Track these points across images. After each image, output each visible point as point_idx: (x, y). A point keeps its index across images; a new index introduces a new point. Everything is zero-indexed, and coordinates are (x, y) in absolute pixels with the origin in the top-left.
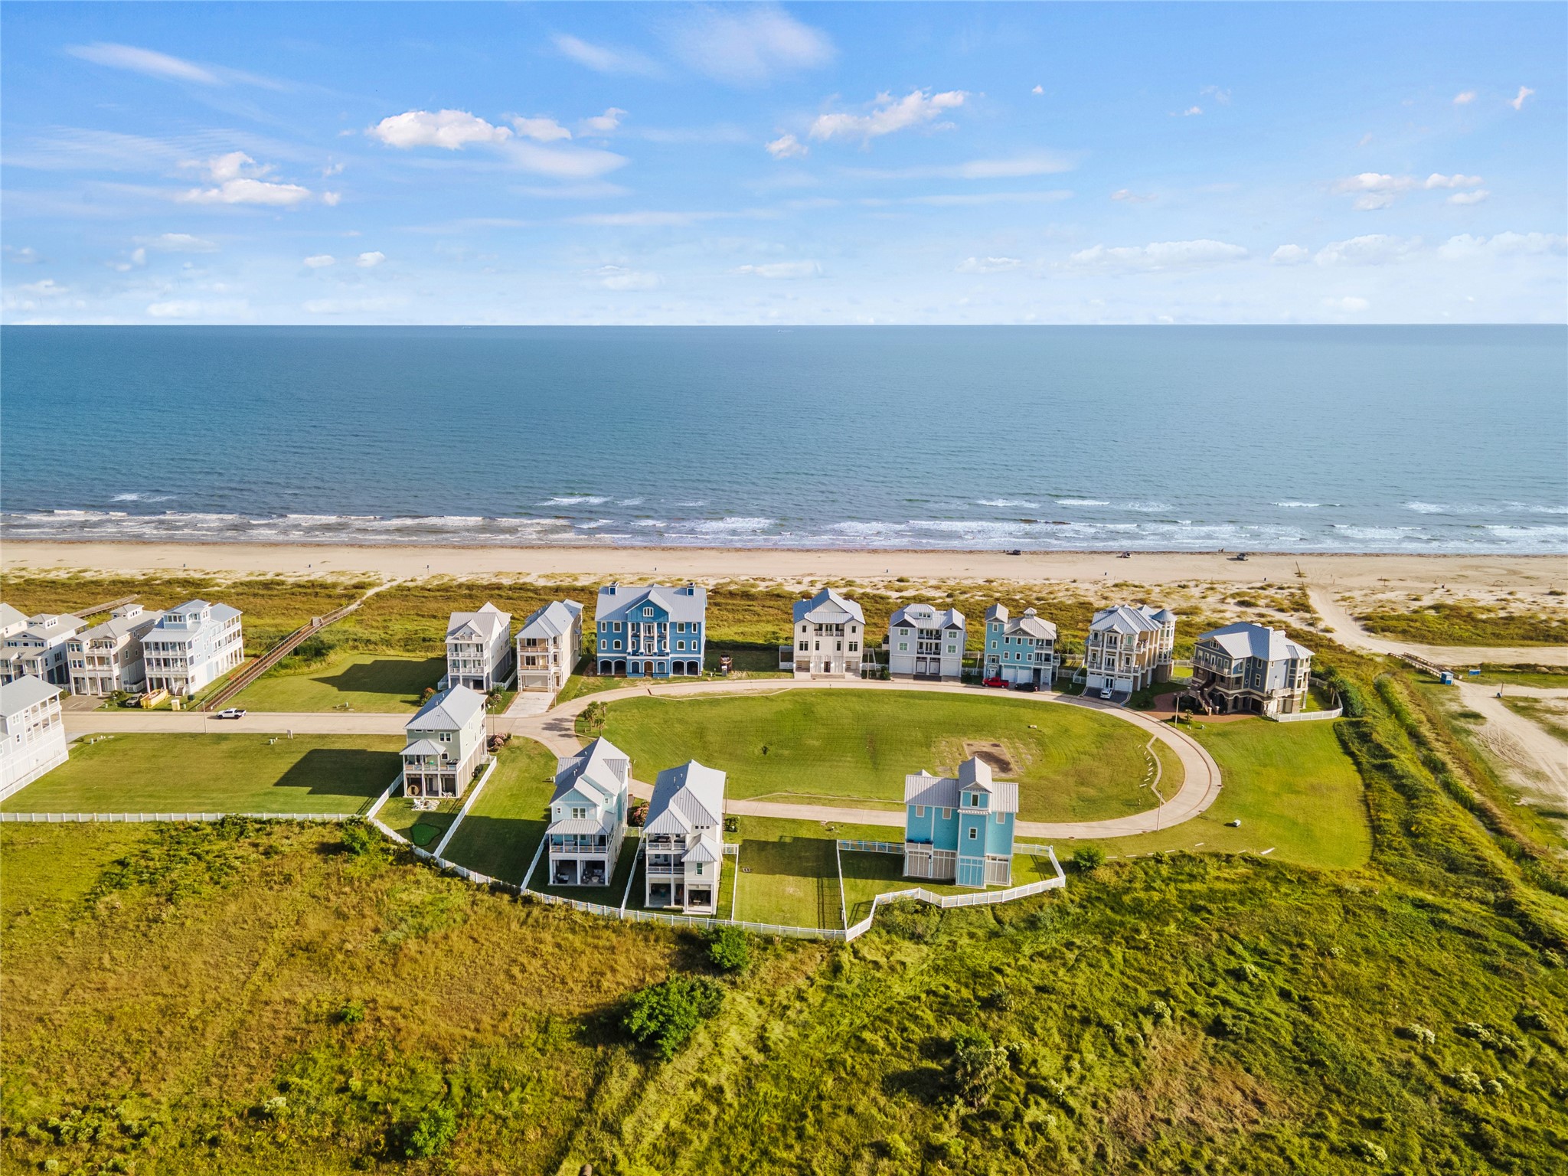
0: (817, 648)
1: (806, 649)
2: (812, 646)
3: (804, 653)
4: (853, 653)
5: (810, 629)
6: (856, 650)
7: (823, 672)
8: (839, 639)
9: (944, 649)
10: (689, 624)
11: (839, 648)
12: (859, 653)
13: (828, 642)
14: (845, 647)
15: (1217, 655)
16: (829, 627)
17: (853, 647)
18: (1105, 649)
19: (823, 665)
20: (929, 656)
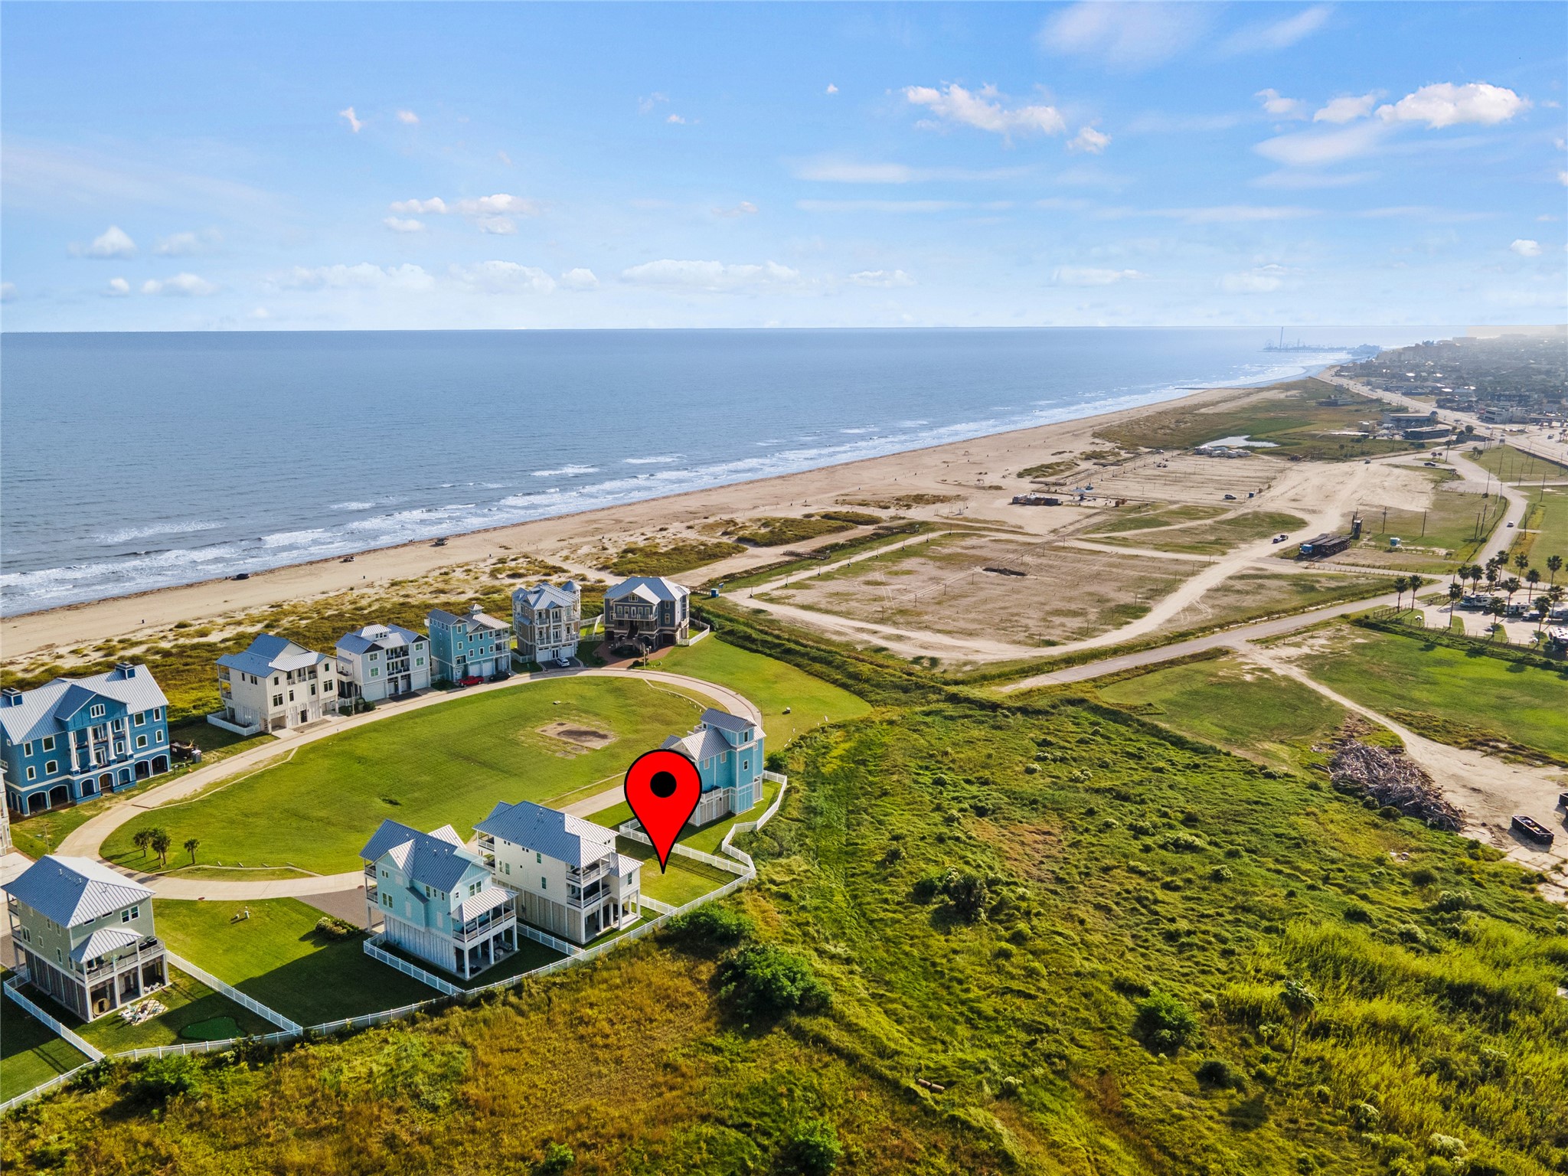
0: (292, 698)
1: (281, 703)
2: (286, 698)
3: (279, 708)
4: (330, 693)
5: (283, 678)
6: (331, 688)
7: (301, 724)
8: (313, 681)
9: (413, 664)
10: (149, 713)
11: (313, 692)
12: (335, 691)
13: (301, 689)
14: (321, 688)
15: (637, 606)
16: (300, 672)
17: (328, 686)
18: (552, 624)
19: (299, 717)
20: (399, 675)
